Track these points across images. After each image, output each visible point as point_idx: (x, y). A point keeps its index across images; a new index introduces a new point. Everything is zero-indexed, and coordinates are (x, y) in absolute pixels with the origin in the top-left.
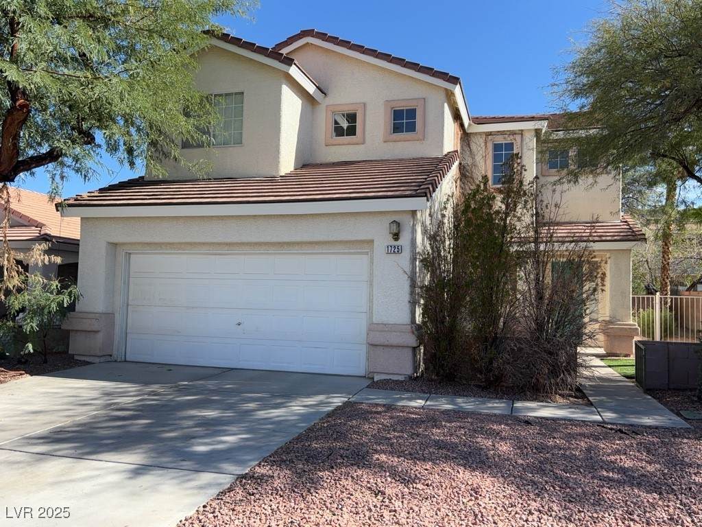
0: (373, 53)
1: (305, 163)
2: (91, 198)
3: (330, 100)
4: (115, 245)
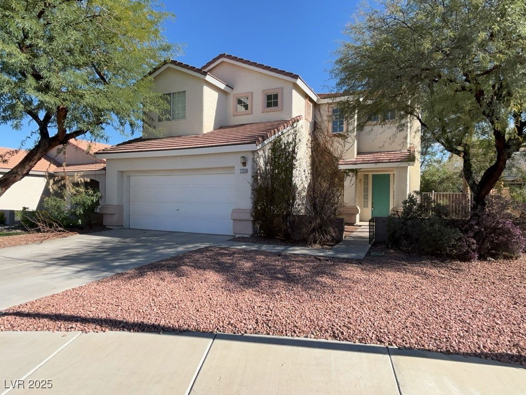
0: (254, 64)
1: (221, 125)
2: (112, 149)
3: (236, 92)
4: (122, 172)
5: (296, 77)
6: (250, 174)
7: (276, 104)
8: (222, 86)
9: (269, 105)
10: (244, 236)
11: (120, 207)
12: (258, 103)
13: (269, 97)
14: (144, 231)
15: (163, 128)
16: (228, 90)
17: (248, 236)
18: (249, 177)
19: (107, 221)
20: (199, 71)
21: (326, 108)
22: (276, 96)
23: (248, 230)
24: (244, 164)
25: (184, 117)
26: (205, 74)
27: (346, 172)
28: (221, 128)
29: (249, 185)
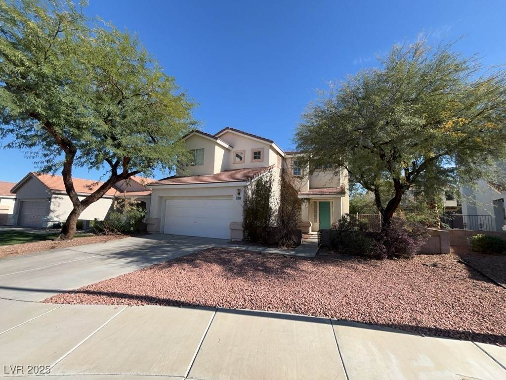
0: (247, 134)
1: (225, 169)
2: (156, 182)
3: (234, 150)
4: (162, 197)
5: (272, 142)
6: (242, 200)
7: (259, 158)
8: (227, 146)
9: (255, 158)
10: (238, 240)
11: (159, 220)
12: (248, 156)
13: (255, 153)
14: (173, 236)
15: (189, 170)
16: (230, 148)
17: (240, 240)
18: (241, 202)
19: (149, 229)
20: (213, 137)
21: (290, 160)
22: (259, 153)
23: (240, 236)
24: (239, 194)
25: (202, 164)
26: (217, 139)
27: (303, 200)
28: (225, 171)
29: (242, 207)
